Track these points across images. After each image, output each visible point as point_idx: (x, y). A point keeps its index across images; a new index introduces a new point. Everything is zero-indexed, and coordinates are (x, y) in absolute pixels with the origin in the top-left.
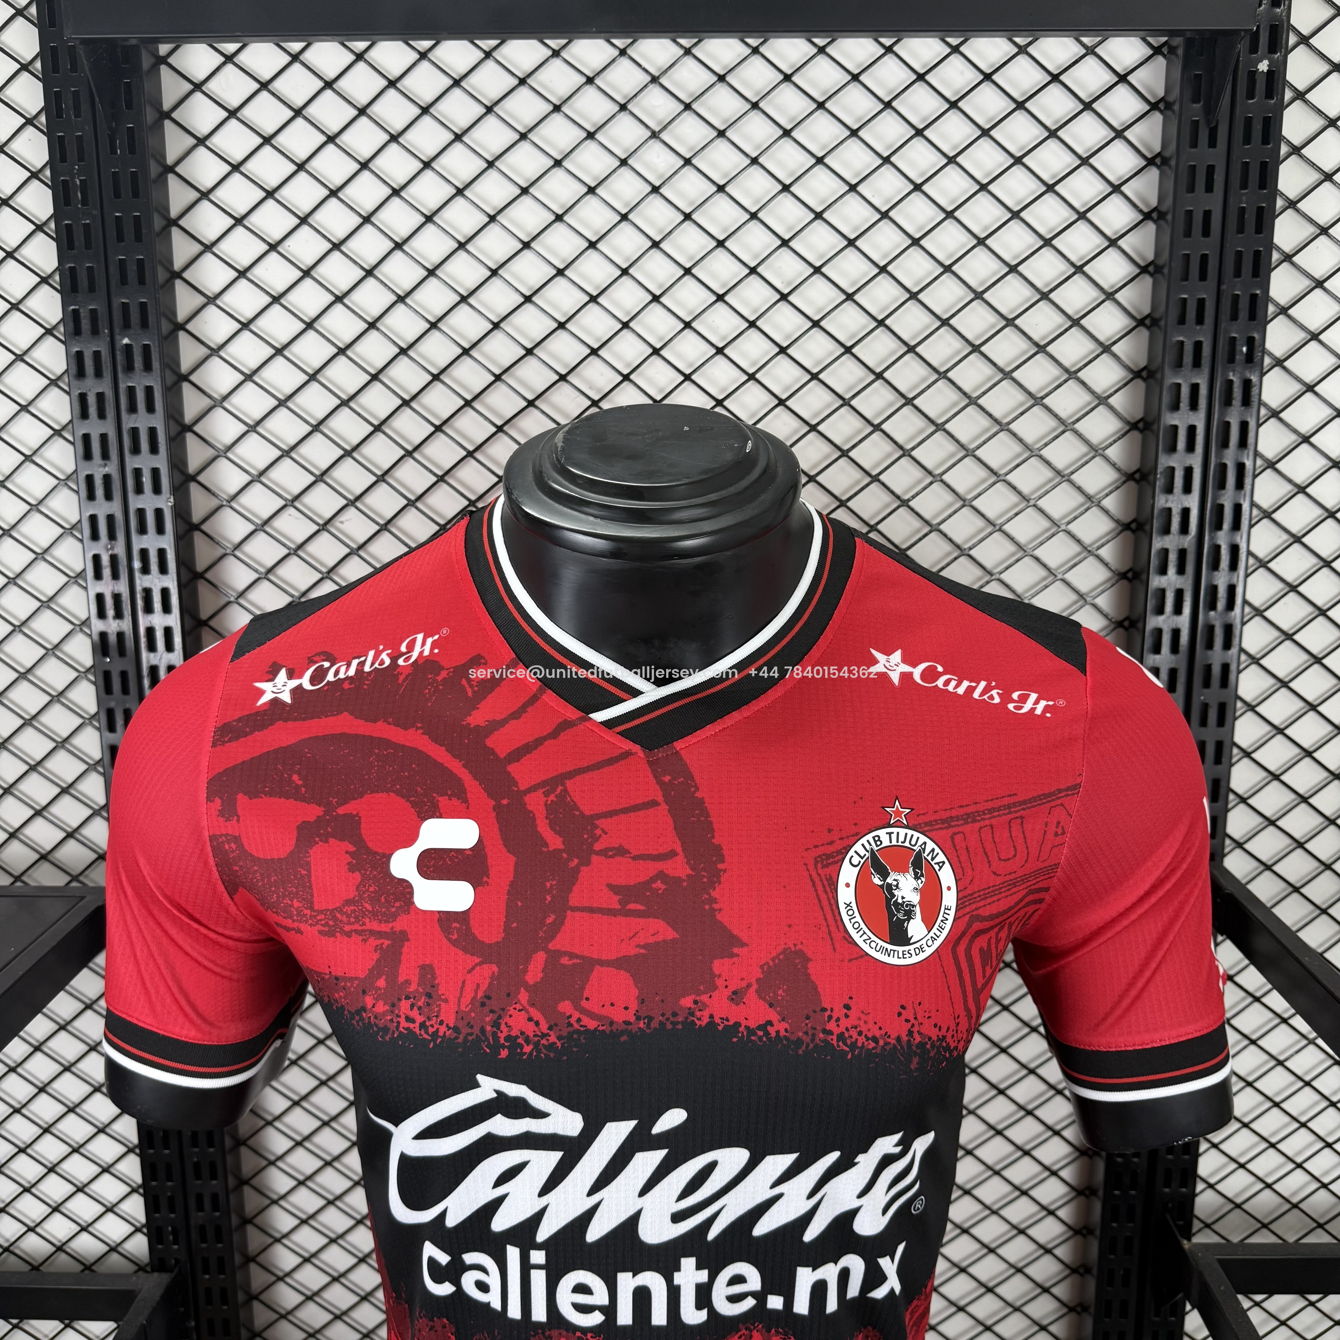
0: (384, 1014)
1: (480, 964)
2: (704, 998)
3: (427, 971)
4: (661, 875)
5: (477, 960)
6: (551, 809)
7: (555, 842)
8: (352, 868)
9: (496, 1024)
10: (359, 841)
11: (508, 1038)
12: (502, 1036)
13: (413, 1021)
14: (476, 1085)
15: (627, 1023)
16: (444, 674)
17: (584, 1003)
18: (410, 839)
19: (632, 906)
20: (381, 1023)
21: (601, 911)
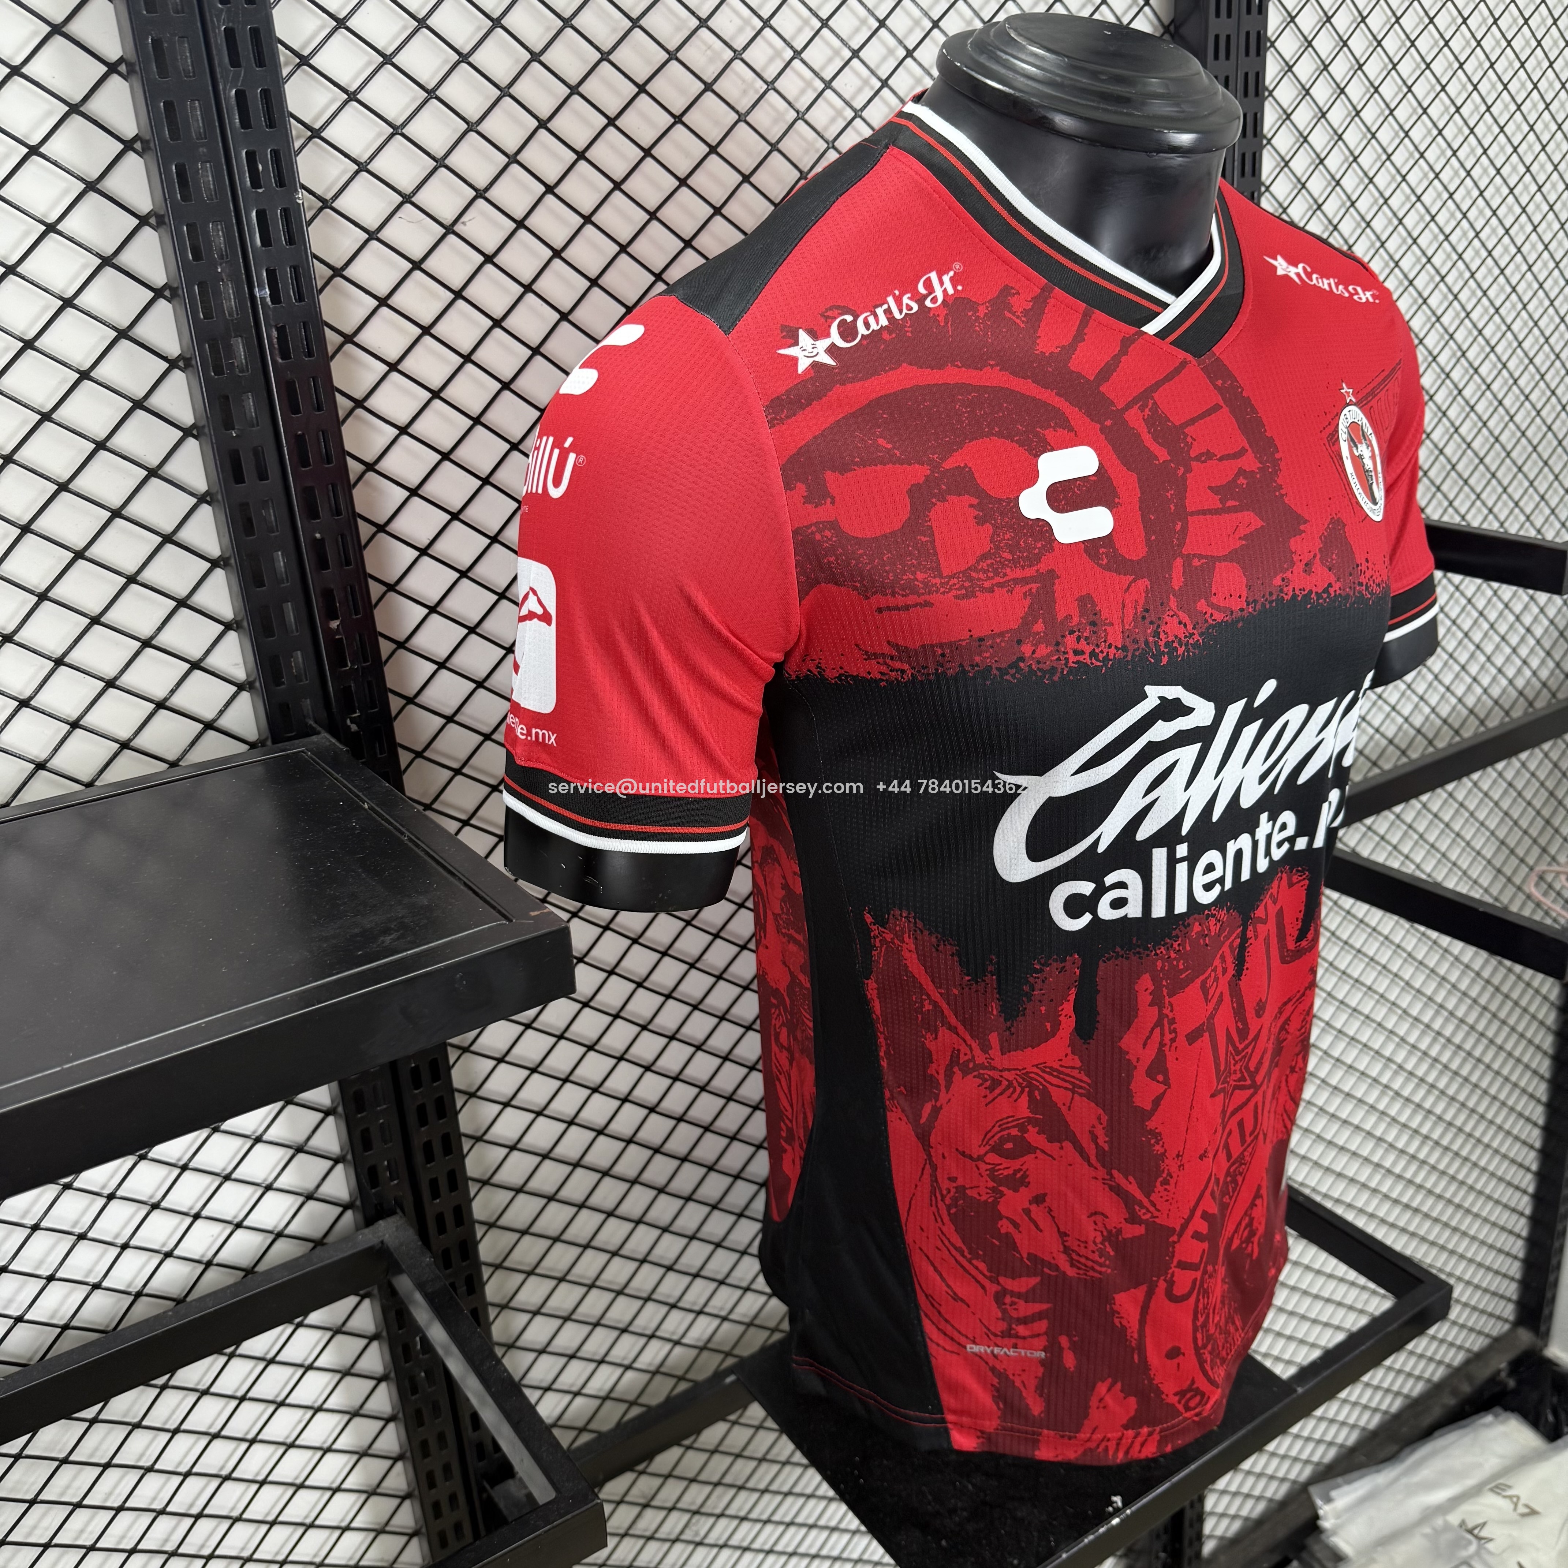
0: (1049, 655)
1: (1134, 580)
2: (1288, 574)
3: (1085, 602)
4: (1241, 472)
5: (1131, 578)
6: (1150, 422)
7: (1162, 454)
8: (980, 521)
9: (1156, 634)
10: (979, 492)
11: (1167, 645)
12: (1162, 643)
13: (1083, 653)
14: (1145, 696)
15: (1242, 610)
16: (982, 311)
17: (1214, 600)
18: (1032, 478)
19: (1230, 503)
20: (1047, 666)
21: (1211, 512)
